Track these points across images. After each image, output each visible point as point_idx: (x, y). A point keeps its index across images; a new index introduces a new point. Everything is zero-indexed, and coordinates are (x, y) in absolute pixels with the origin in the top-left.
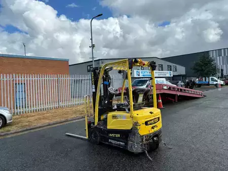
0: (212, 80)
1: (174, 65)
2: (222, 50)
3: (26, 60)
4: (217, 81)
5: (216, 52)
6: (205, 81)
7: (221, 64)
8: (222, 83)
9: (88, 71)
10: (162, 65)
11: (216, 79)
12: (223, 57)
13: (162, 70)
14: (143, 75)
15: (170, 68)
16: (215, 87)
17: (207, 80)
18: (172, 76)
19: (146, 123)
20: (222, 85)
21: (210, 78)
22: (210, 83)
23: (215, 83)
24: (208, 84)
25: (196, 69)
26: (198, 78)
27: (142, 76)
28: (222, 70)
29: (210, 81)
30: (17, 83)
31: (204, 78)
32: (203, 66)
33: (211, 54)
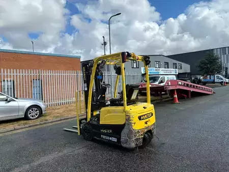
0: (218, 78)
1: (180, 63)
2: (227, 48)
3: (42, 57)
4: (222, 79)
5: (220, 50)
6: (210, 78)
7: (226, 62)
8: (228, 81)
10: (168, 63)
11: (222, 77)
12: (227, 56)
13: (168, 68)
14: (150, 73)
15: (175, 66)
16: (220, 85)
17: (212, 78)
18: (177, 74)
19: (140, 118)
20: (227, 83)
21: (216, 75)
22: (215, 81)
23: (220, 81)
24: (214, 82)
25: (202, 67)
26: (203, 76)
28: (227, 68)
29: (216, 79)
30: (35, 79)
31: (208, 76)
32: (208, 64)
33: (215, 52)
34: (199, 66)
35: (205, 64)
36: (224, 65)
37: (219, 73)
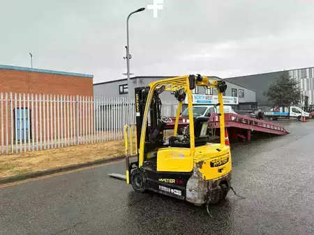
0: (294, 111)
1: (242, 88)
2: (308, 70)
3: (33, 75)
4: (300, 112)
5: (298, 72)
6: (284, 111)
7: (306, 89)
8: (308, 116)
9: (120, 93)
11: (300, 110)
12: (307, 80)
13: (224, 95)
14: (198, 102)
15: (234, 93)
16: (297, 121)
17: (286, 111)
18: (237, 103)
20: (307, 118)
21: (291, 107)
22: (291, 115)
23: (298, 115)
24: (288, 116)
25: (272, 95)
26: (273, 108)
27: (196, 103)
28: (307, 98)
29: (291, 112)
30: (20, 107)
31: (281, 108)
32: (281, 91)
33: (291, 74)
34: (269, 94)
35: (277, 90)
36: (303, 93)
37: (296, 103)
